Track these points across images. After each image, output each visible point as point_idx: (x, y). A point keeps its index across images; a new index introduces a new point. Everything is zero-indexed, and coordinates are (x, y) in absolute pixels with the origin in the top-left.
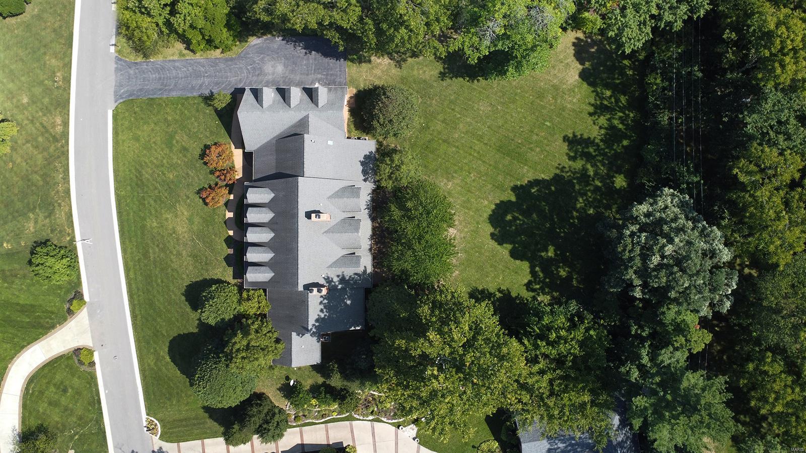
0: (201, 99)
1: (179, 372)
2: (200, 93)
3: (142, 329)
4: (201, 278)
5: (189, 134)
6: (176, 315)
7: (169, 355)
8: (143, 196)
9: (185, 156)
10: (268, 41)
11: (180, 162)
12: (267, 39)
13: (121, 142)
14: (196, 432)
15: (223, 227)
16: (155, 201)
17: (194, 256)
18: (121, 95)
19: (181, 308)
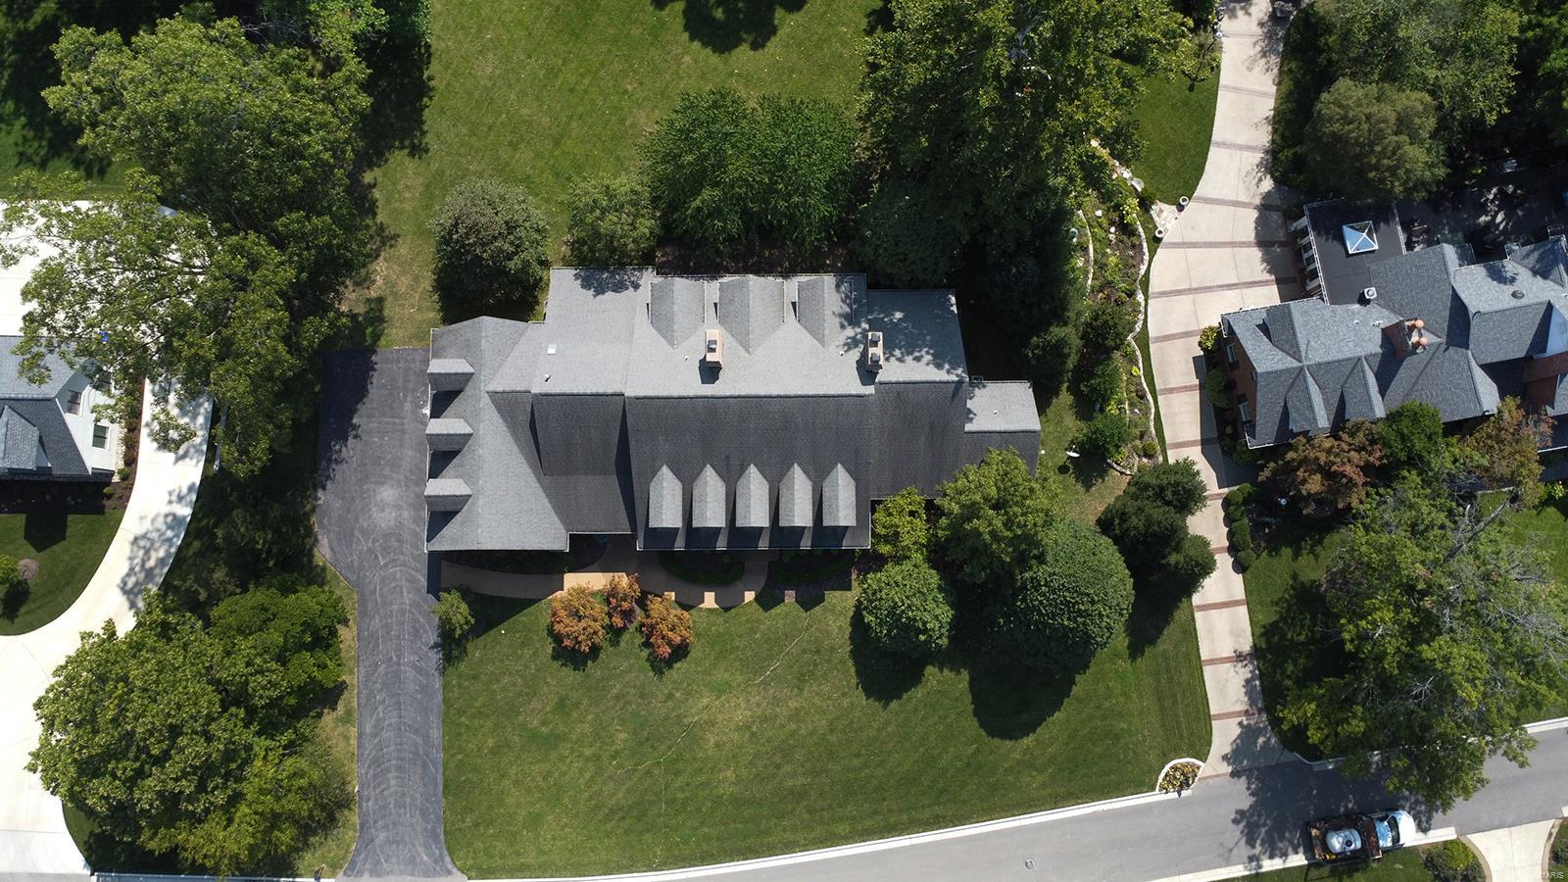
0: (450, 670)
1: (1057, 714)
2: (436, 674)
3: (964, 802)
4: (850, 663)
5: (526, 695)
6: (931, 721)
7: (1022, 737)
8: (666, 803)
9: (577, 705)
10: (325, 521)
11: (590, 717)
12: (321, 523)
13: (542, 859)
14: (1185, 677)
15: (737, 614)
16: (677, 773)
17: (801, 680)
18: (436, 861)
19: (915, 710)
